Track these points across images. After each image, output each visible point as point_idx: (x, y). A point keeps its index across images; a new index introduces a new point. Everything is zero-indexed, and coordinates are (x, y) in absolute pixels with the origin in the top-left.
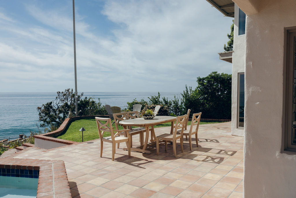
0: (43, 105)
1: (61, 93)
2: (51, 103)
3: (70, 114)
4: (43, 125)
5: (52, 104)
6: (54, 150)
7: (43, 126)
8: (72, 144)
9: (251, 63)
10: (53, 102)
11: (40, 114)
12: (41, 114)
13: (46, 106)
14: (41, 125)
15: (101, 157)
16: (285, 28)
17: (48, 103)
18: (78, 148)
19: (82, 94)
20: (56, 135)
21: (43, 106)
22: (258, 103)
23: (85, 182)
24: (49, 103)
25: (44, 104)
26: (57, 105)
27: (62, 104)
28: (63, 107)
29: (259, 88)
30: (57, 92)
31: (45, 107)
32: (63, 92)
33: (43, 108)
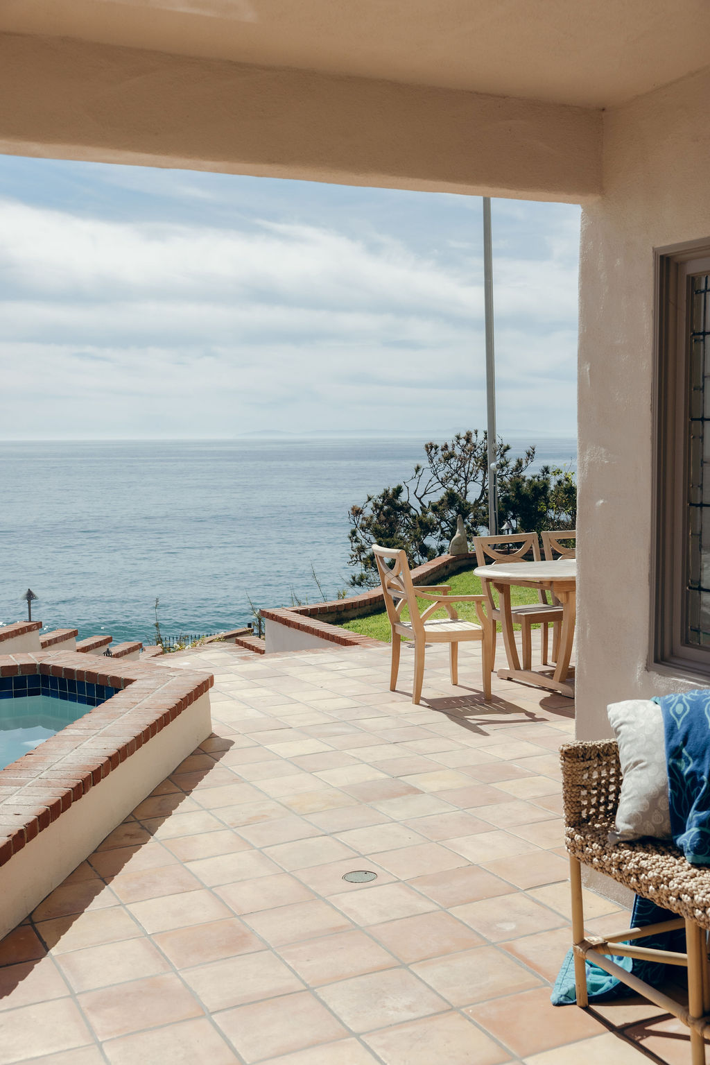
0: (370, 499)
1: (440, 448)
2: (398, 491)
3: (459, 538)
4: (362, 578)
5: (403, 497)
6: (278, 656)
7: (360, 584)
8: (357, 644)
9: (588, 369)
10: (404, 488)
11: (354, 533)
12: (358, 535)
13: (380, 502)
14: (354, 578)
15: (393, 690)
16: (655, 251)
17: (387, 492)
18: (360, 657)
19: (529, 454)
20: (344, 614)
21: (371, 504)
22: (601, 502)
23: (259, 745)
24: (391, 492)
25: (371, 495)
26: (419, 499)
27: (437, 495)
28: (435, 509)
29: (603, 450)
30: (427, 446)
31: (376, 505)
32: (446, 446)
33: (368, 512)
